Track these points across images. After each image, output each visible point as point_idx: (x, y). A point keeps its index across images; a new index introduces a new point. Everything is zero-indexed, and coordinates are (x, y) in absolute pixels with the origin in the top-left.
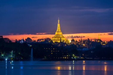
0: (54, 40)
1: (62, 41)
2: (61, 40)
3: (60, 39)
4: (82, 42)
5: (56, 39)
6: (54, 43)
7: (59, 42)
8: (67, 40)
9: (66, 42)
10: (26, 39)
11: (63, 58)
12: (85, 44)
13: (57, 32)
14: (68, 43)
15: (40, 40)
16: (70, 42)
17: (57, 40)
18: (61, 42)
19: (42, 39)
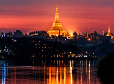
0: (51, 33)
1: (61, 35)
2: (60, 33)
3: (58, 32)
4: (87, 36)
5: (54, 32)
6: (50, 37)
7: (57, 35)
8: (68, 33)
9: (66, 36)
10: (14, 33)
11: (58, 56)
12: (90, 39)
13: (55, 23)
14: (69, 37)
15: (33, 34)
16: (72, 35)
17: (55, 34)
18: (59, 36)
19: (35, 32)
